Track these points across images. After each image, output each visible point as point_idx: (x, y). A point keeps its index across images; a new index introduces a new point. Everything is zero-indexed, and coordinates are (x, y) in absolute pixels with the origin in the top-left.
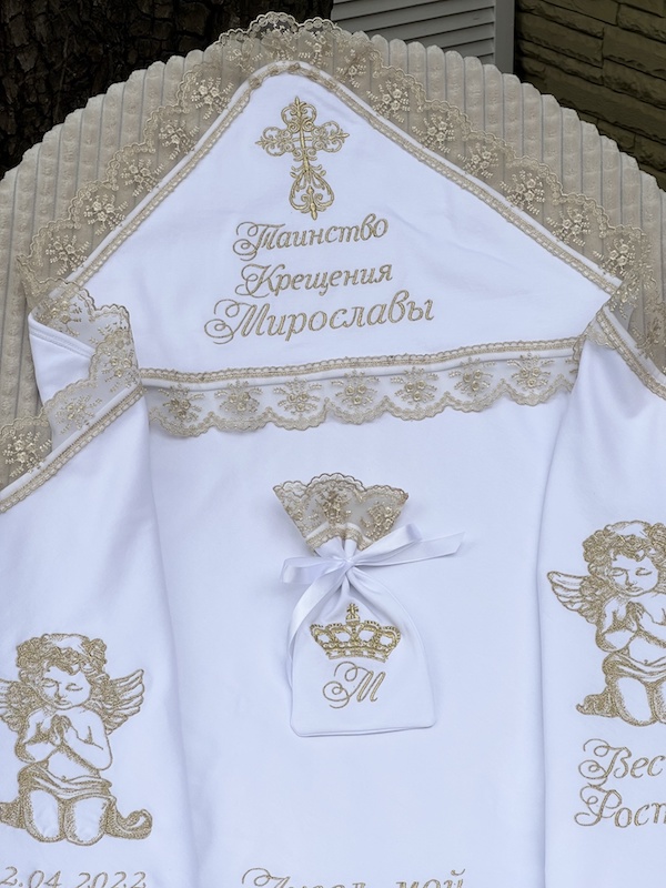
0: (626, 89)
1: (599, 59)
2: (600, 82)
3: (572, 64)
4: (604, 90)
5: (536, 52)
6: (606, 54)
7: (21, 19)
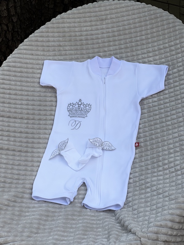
7: (13, 7)
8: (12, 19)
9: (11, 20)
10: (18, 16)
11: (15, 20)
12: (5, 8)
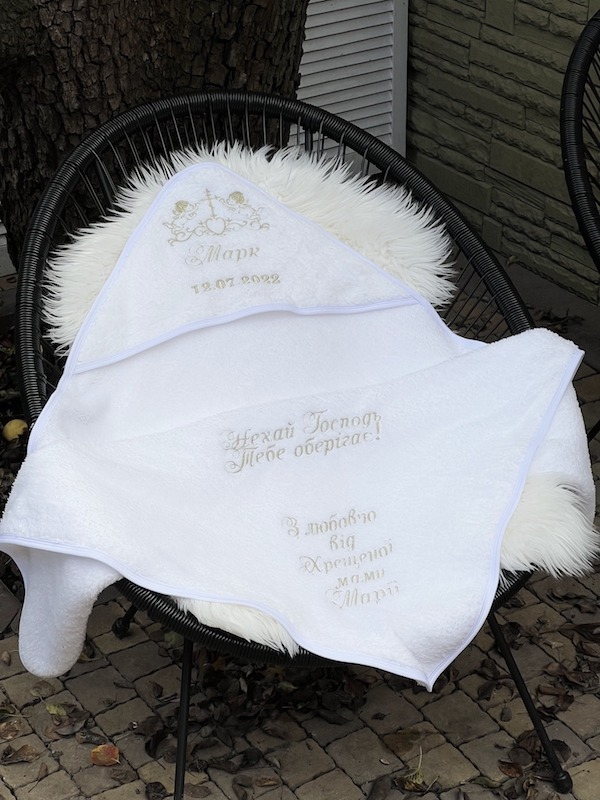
0: (486, 85)
1: (467, 63)
2: (468, 79)
3: (447, 65)
4: (470, 85)
5: (421, 55)
6: (472, 60)
7: (113, 76)
8: (109, 104)
9: (105, 106)
10: (123, 95)
11: (114, 107)
12: (94, 81)
